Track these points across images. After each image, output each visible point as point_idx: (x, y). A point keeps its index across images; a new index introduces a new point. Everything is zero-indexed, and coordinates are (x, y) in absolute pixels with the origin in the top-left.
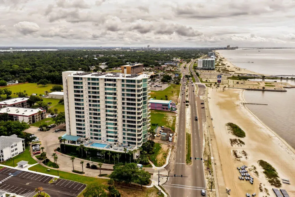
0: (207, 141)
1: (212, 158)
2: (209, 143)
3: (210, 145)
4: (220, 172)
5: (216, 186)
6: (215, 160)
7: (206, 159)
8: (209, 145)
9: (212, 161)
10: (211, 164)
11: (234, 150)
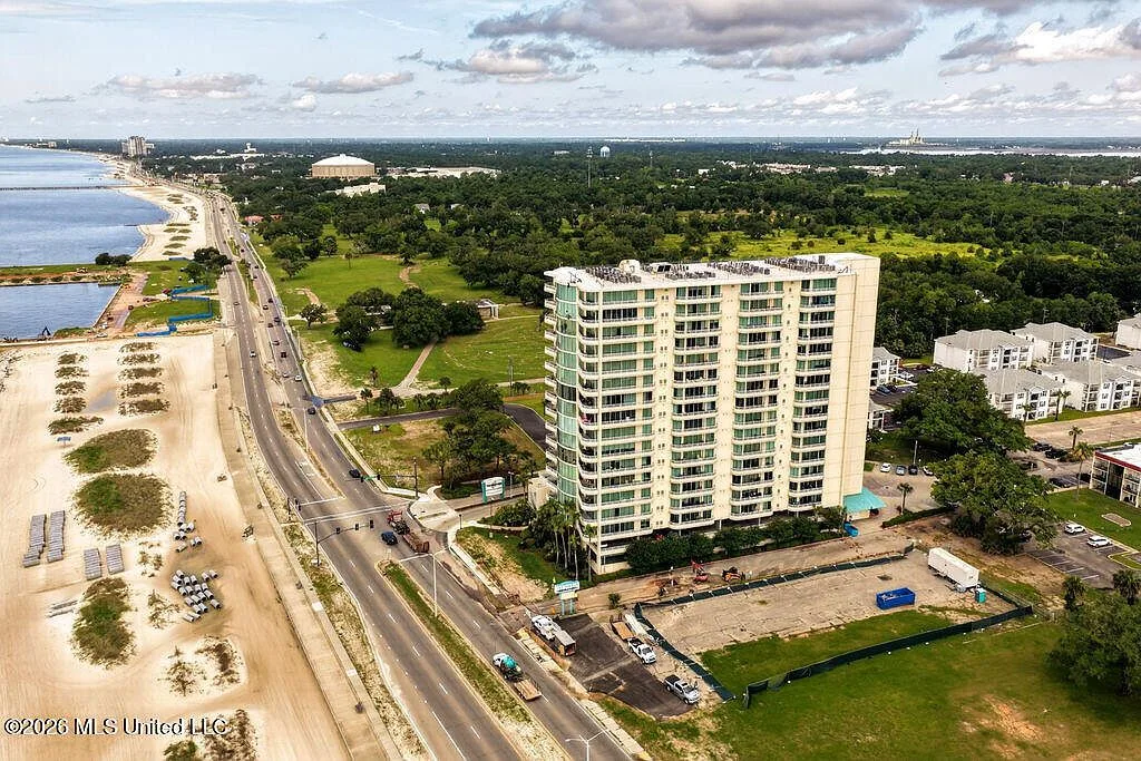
0: (377, 692)
1: (318, 606)
2: (364, 679)
3: (352, 673)
4: (279, 567)
5: (281, 533)
6: (304, 602)
7: (338, 598)
8: (358, 668)
9: (313, 594)
10: (315, 584)
11: (232, 681)
